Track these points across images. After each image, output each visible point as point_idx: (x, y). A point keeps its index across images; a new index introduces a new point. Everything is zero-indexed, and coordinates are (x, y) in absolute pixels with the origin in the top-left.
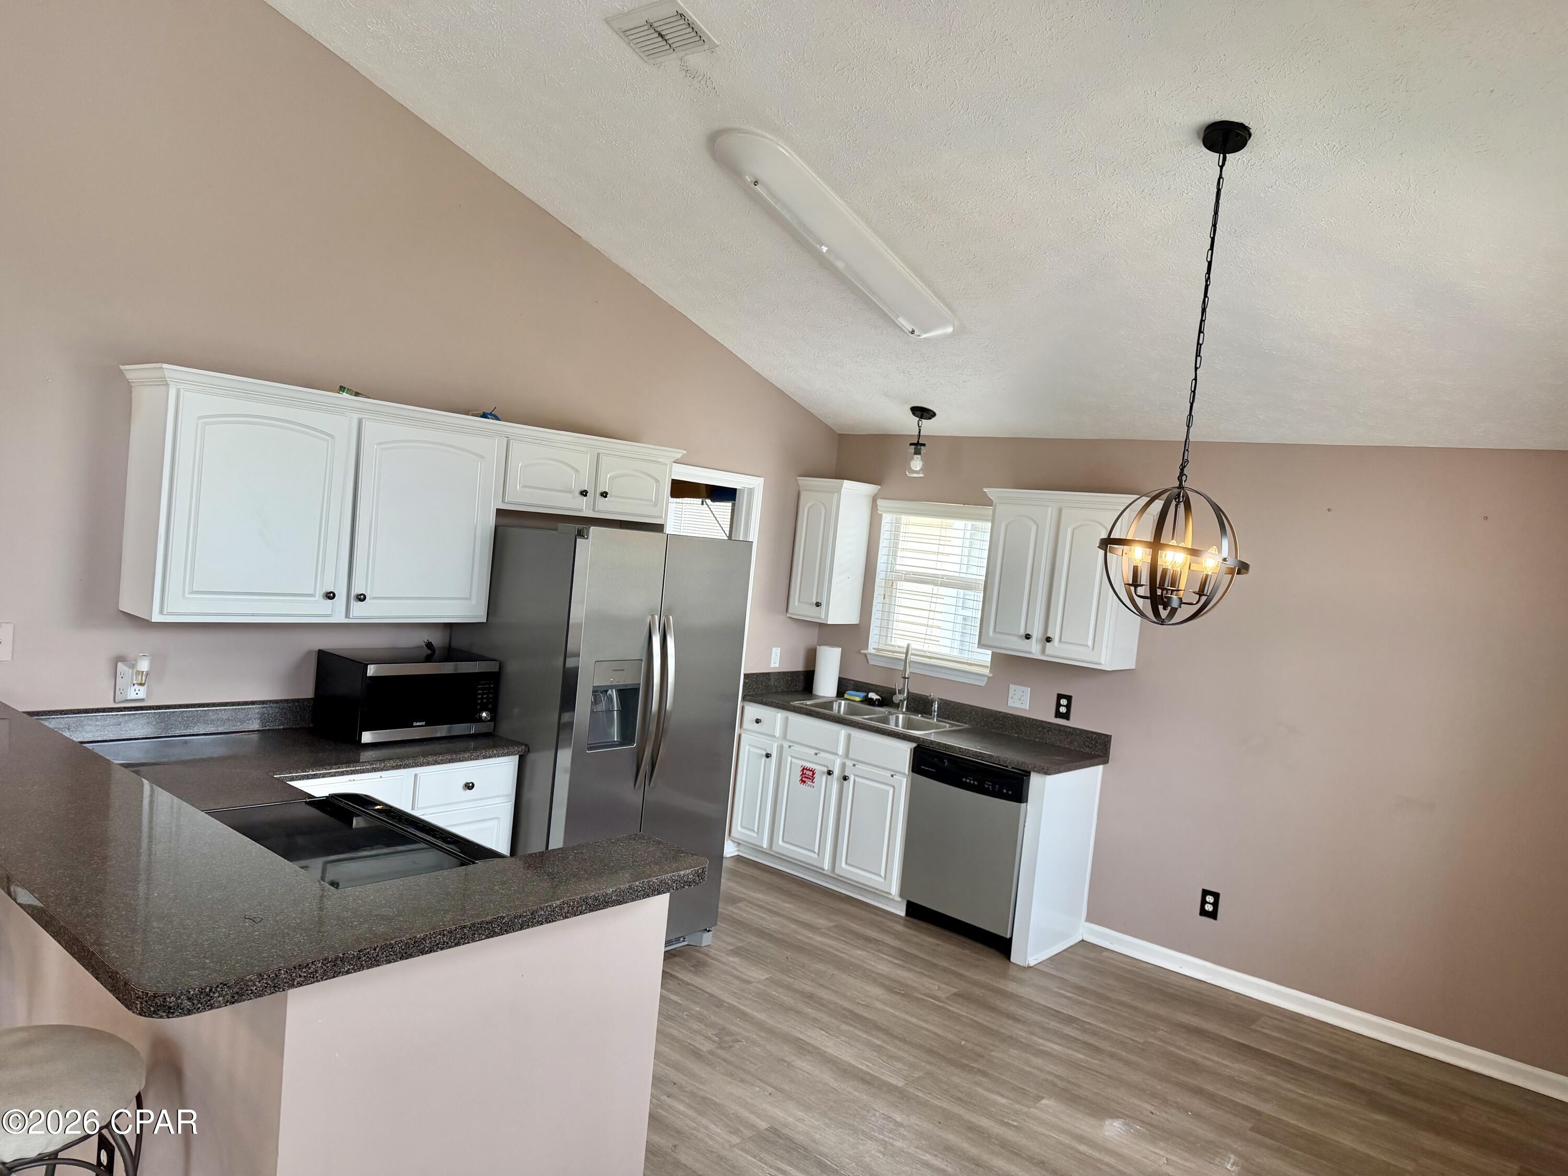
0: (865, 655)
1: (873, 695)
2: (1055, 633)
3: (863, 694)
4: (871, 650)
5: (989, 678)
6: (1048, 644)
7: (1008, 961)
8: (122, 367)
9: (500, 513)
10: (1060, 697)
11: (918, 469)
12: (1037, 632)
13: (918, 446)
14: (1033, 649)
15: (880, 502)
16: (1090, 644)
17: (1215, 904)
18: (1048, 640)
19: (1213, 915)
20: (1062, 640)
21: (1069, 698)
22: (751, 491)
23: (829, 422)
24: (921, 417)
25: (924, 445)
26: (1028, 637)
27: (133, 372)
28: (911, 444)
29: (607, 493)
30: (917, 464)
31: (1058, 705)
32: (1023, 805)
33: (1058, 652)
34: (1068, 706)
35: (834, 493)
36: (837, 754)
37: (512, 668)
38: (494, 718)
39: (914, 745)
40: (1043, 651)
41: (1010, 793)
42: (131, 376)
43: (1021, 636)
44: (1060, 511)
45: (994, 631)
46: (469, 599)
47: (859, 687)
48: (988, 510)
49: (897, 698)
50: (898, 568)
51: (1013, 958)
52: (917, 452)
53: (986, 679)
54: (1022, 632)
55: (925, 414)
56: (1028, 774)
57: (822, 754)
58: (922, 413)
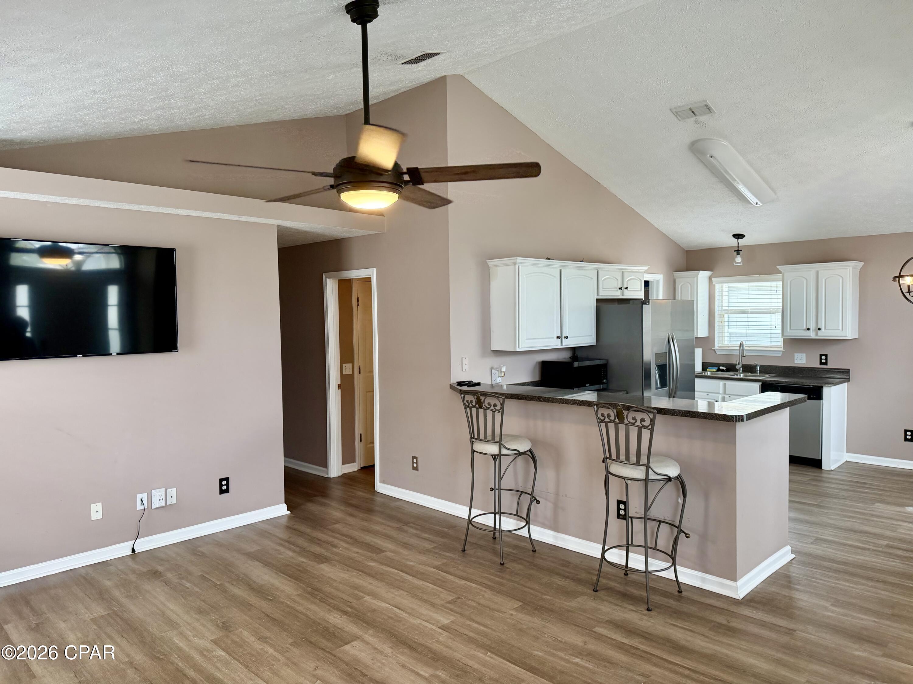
0: (714, 350)
1: (721, 368)
2: (822, 325)
3: (717, 368)
4: (716, 348)
5: (783, 352)
6: (819, 331)
7: (821, 470)
8: (487, 261)
9: (597, 300)
10: (821, 355)
11: (740, 261)
12: (812, 326)
13: (738, 251)
14: (812, 335)
15: (713, 279)
16: (840, 328)
17: (912, 435)
18: (819, 329)
19: (911, 440)
20: (826, 328)
21: (826, 356)
22: (658, 281)
23: (683, 246)
24: (738, 238)
25: (741, 250)
26: (808, 329)
27: (491, 263)
28: (735, 251)
29: (627, 287)
30: (739, 259)
31: (821, 359)
32: (821, 401)
33: (824, 334)
34: (826, 359)
35: (694, 277)
36: (719, 393)
37: (611, 362)
38: (607, 383)
39: (760, 383)
40: (817, 335)
41: (815, 396)
42: (489, 264)
43: (805, 330)
44: (817, 273)
45: (790, 329)
46: (591, 336)
47: (713, 365)
48: (779, 276)
49: (738, 367)
50: (724, 308)
51: (824, 467)
52: (738, 254)
53: (781, 353)
54: (805, 327)
55: (740, 237)
56: (822, 387)
57: (710, 394)
58: (738, 236)
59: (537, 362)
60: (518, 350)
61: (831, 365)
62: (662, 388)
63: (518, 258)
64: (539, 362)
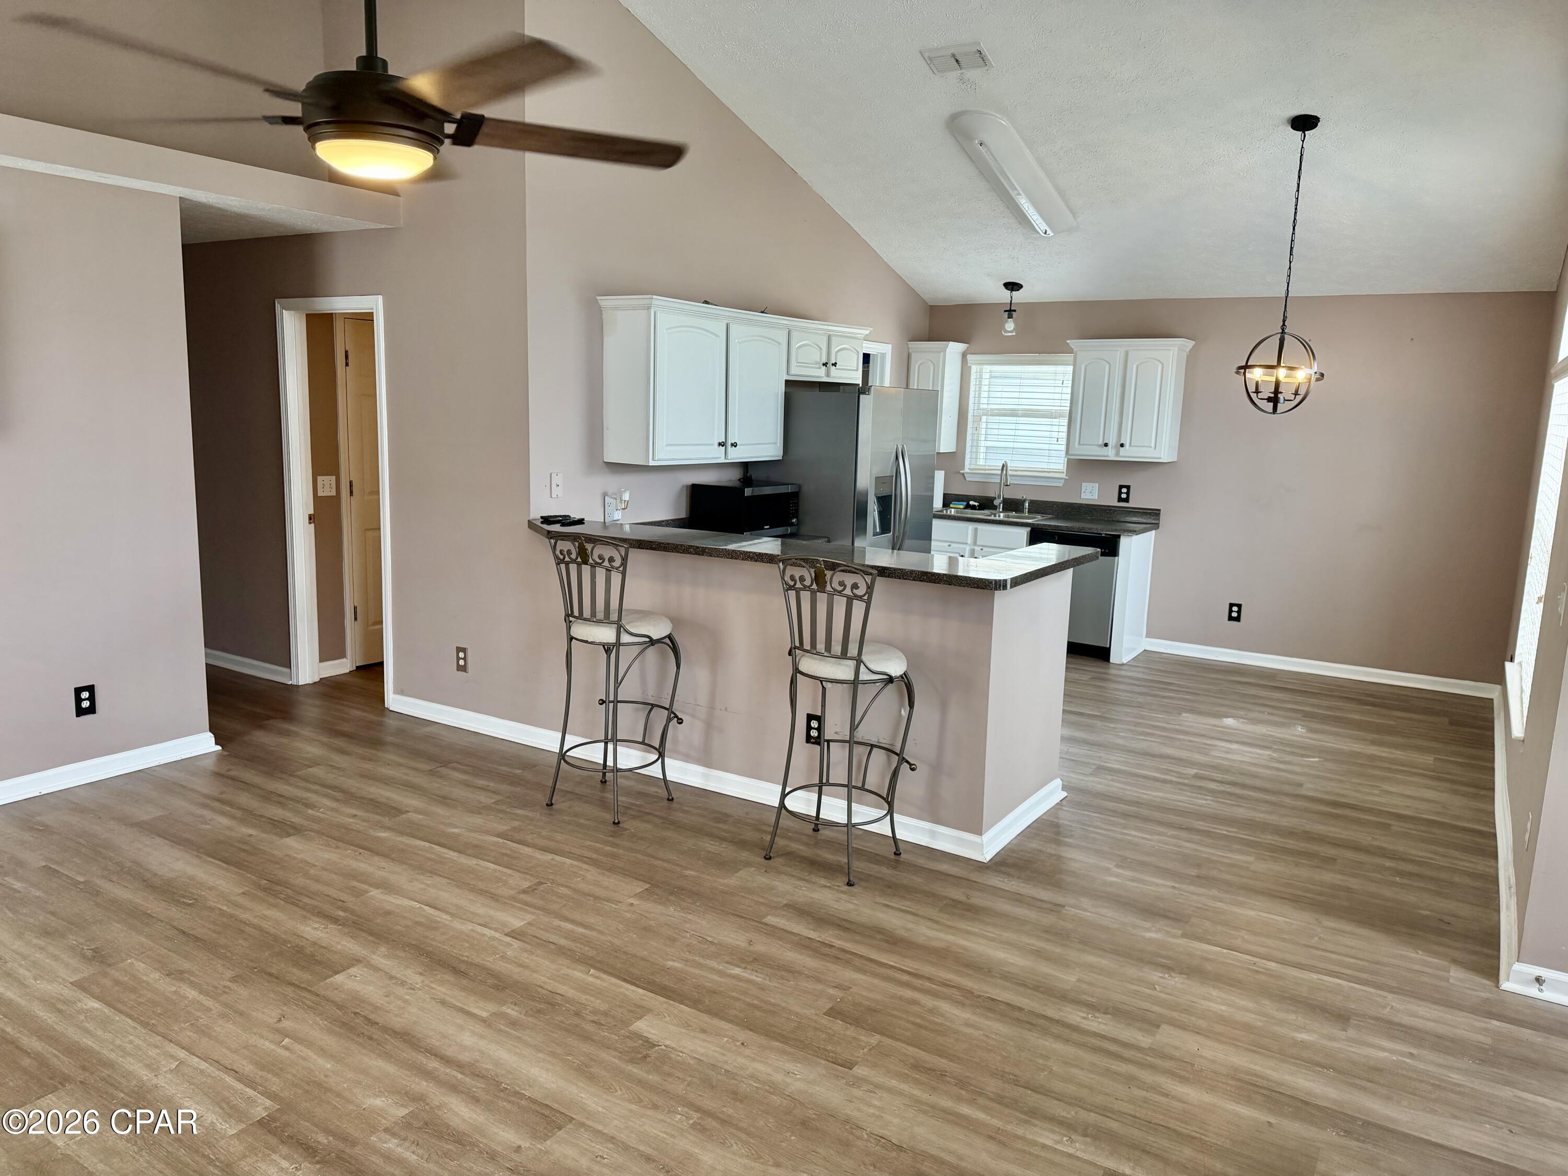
0: (963, 474)
1: (972, 503)
2: (1126, 440)
3: (965, 503)
4: (966, 470)
5: (1066, 479)
6: (1121, 449)
7: (1107, 663)
8: (598, 298)
9: (788, 382)
10: (1121, 487)
11: (1012, 329)
12: (1112, 442)
13: (1010, 312)
14: (1110, 454)
15: (969, 357)
16: (1153, 446)
17: (1239, 612)
18: (1122, 445)
19: (1238, 619)
20: (1132, 445)
21: (1128, 487)
22: (883, 356)
23: (926, 298)
24: (1012, 290)
25: (1015, 311)
26: (1106, 445)
27: (605, 302)
28: (1005, 311)
29: (836, 363)
30: (1010, 325)
31: (1120, 493)
32: (1116, 558)
33: (1127, 454)
34: (1128, 493)
35: (940, 352)
36: (966, 544)
37: (805, 489)
38: (798, 524)
39: (1029, 529)
40: (1117, 454)
41: (1108, 551)
42: (602, 303)
43: (1100, 446)
44: (1127, 354)
45: (1079, 443)
46: (775, 443)
47: (959, 498)
48: (1069, 357)
49: (996, 502)
50: (982, 406)
51: (1111, 661)
52: (1010, 317)
53: (1063, 481)
54: (1101, 442)
55: (1015, 287)
56: (1119, 537)
57: (953, 545)
58: (1013, 286)
59: (683, 486)
60: (652, 463)
61: (1135, 502)
62: (882, 533)
63: (654, 297)
64: (687, 486)
